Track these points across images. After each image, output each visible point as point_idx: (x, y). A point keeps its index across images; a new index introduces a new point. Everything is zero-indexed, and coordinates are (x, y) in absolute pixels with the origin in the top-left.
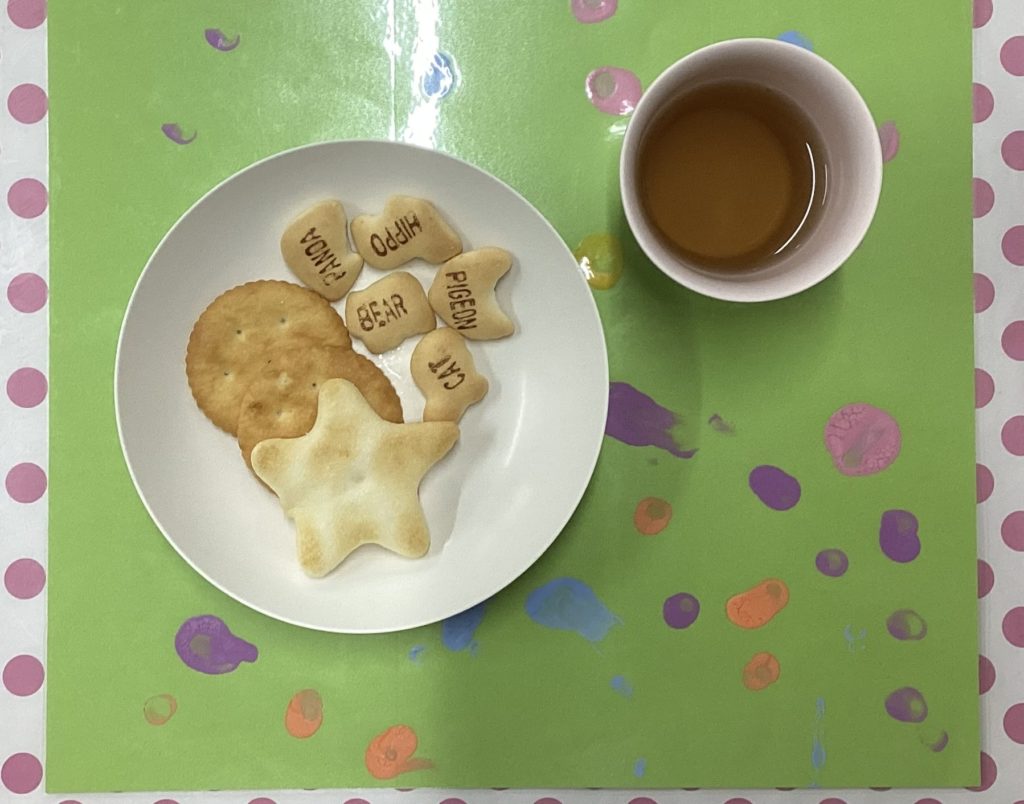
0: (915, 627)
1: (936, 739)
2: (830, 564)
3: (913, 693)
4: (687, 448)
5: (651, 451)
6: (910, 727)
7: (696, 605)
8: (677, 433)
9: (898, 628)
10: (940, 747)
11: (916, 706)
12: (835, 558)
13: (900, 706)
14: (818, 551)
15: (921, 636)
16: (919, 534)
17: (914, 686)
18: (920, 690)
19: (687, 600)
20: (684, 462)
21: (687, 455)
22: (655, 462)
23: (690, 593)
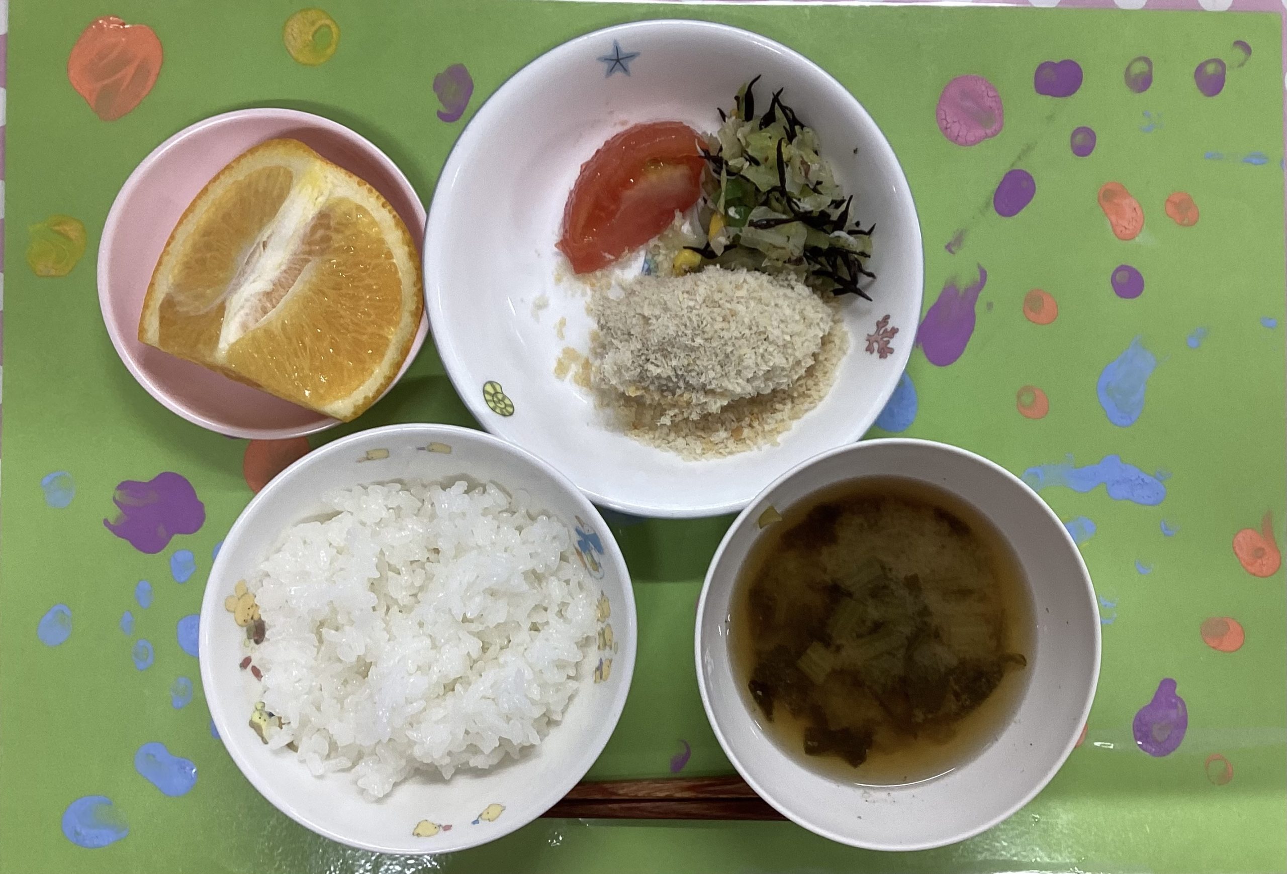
0: (1139, 68)
1: (1239, 54)
2: (1084, 144)
3: (1200, 70)
4: (978, 277)
5: (980, 308)
6: (1228, 74)
7: (1122, 268)
8: (965, 281)
9: (1144, 83)
10: (1247, 49)
11: (1211, 69)
12: (1079, 138)
13: (1211, 83)
14: (1070, 152)
15: (1148, 62)
16: (1057, 60)
17: (1193, 70)
18: (1197, 65)
19: (1118, 277)
20: (990, 277)
21: (983, 274)
22: (990, 306)
23: (1111, 273)
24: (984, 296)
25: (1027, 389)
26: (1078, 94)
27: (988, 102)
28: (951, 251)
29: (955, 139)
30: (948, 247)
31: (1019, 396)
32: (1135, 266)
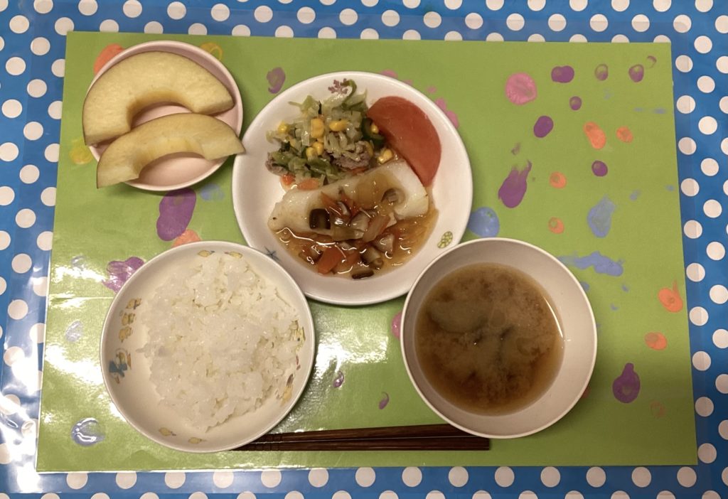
0: (602, 69)
1: (651, 62)
2: (576, 104)
3: (631, 71)
4: (528, 166)
5: (529, 180)
6: (645, 71)
7: (596, 162)
8: (521, 167)
9: (604, 76)
10: (654, 60)
11: (637, 69)
12: (573, 102)
13: (637, 76)
14: (569, 109)
15: (607, 67)
16: (561, 66)
17: (628, 70)
18: (630, 67)
19: (595, 166)
20: (533, 165)
21: (530, 165)
22: (534, 179)
23: (591, 165)
24: (530, 173)
25: (553, 219)
26: (573, 81)
27: (529, 85)
28: (514, 154)
29: (514, 102)
30: (513, 152)
31: (550, 222)
32: (603, 162)
